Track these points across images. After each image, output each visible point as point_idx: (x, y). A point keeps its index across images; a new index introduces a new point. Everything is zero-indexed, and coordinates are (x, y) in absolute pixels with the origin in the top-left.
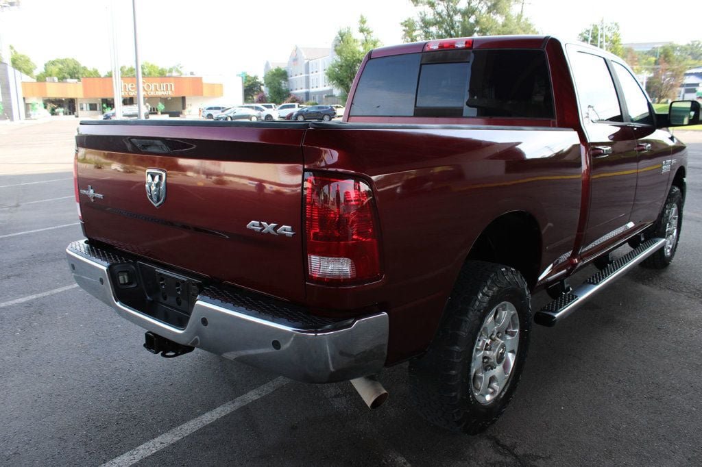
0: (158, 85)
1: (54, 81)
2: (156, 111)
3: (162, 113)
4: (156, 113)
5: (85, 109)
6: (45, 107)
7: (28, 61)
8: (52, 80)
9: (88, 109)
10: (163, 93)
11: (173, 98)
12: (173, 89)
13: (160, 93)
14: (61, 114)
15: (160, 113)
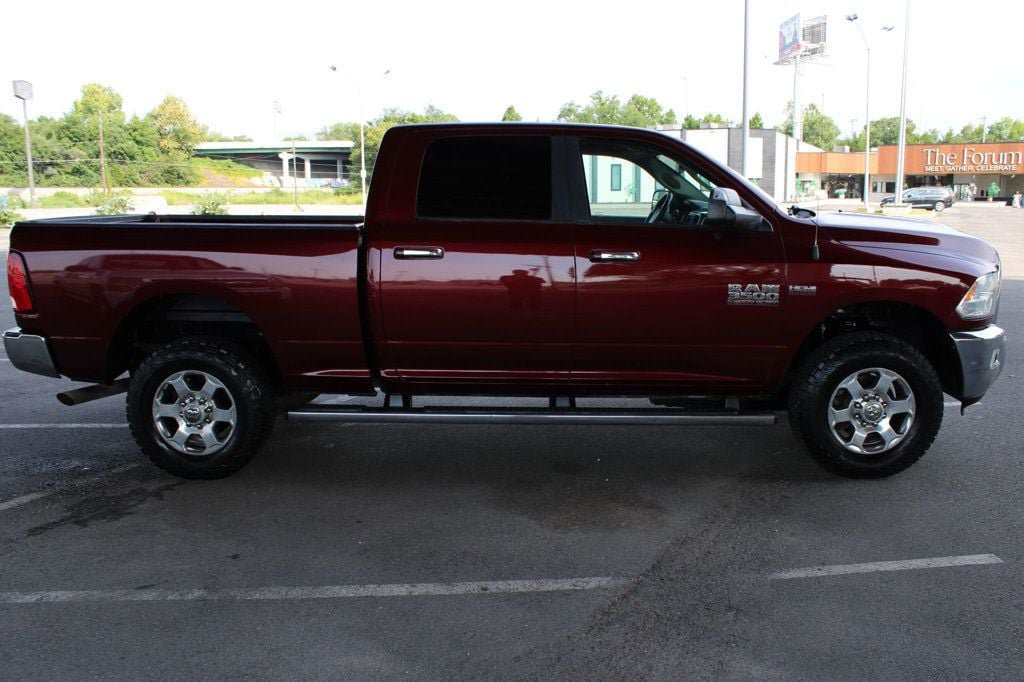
0: (994, 155)
1: (843, 152)
2: (985, 196)
3: (995, 199)
4: (985, 200)
5: (879, 189)
6: (823, 188)
7: (829, 124)
8: (840, 150)
9: (884, 189)
10: (1001, 167)
11: (1017, 176)
12: (1020, 162)
13: (996, 168)
14: (842, 196)
15: (991, 199)
